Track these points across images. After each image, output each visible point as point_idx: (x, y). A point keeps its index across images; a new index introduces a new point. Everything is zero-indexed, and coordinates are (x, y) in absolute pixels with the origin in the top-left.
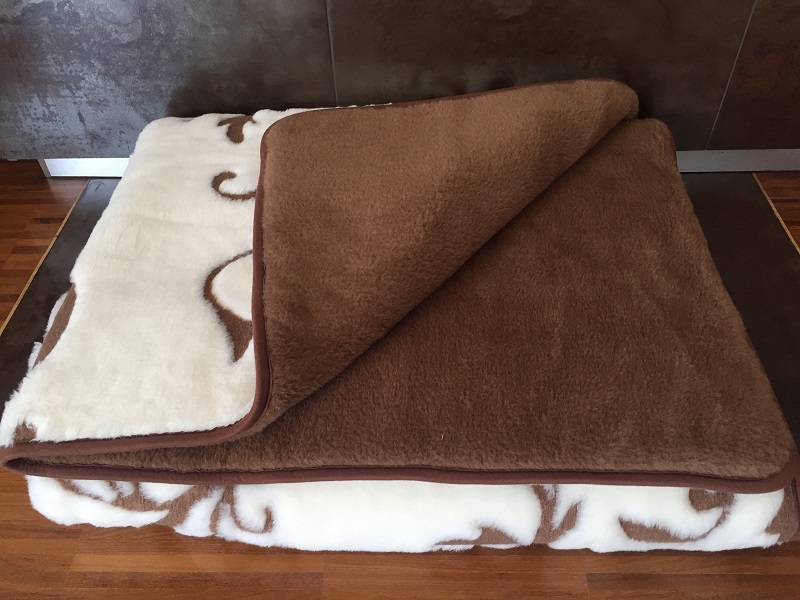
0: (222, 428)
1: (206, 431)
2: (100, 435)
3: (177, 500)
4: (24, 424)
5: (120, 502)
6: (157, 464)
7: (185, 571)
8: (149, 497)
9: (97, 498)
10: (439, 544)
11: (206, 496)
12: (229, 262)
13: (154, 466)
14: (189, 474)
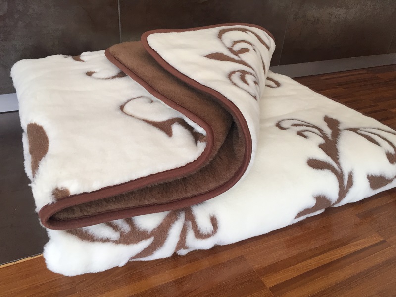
0: (191, 163)
1: (182, 167)
2: (117, 181)
3: (159, 227)
4: (57, 189)
5: (122, 239)
6: (148, 201)
7: (163, 283)
8: (141, 230)
9: (107, 240)
10: (296, 218)
11: (177, 219)
12: (126, 103)
13: (147, 203)
14: (167, 204)
